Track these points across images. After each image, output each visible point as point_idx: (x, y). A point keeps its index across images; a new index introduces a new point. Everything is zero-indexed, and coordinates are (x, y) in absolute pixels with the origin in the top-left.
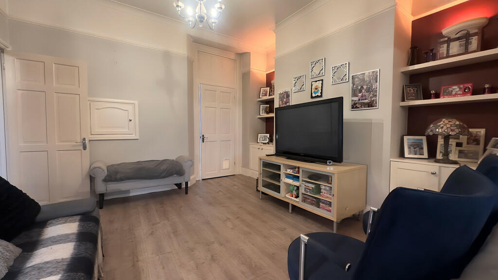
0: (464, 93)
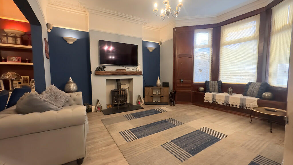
0: (18, 61)
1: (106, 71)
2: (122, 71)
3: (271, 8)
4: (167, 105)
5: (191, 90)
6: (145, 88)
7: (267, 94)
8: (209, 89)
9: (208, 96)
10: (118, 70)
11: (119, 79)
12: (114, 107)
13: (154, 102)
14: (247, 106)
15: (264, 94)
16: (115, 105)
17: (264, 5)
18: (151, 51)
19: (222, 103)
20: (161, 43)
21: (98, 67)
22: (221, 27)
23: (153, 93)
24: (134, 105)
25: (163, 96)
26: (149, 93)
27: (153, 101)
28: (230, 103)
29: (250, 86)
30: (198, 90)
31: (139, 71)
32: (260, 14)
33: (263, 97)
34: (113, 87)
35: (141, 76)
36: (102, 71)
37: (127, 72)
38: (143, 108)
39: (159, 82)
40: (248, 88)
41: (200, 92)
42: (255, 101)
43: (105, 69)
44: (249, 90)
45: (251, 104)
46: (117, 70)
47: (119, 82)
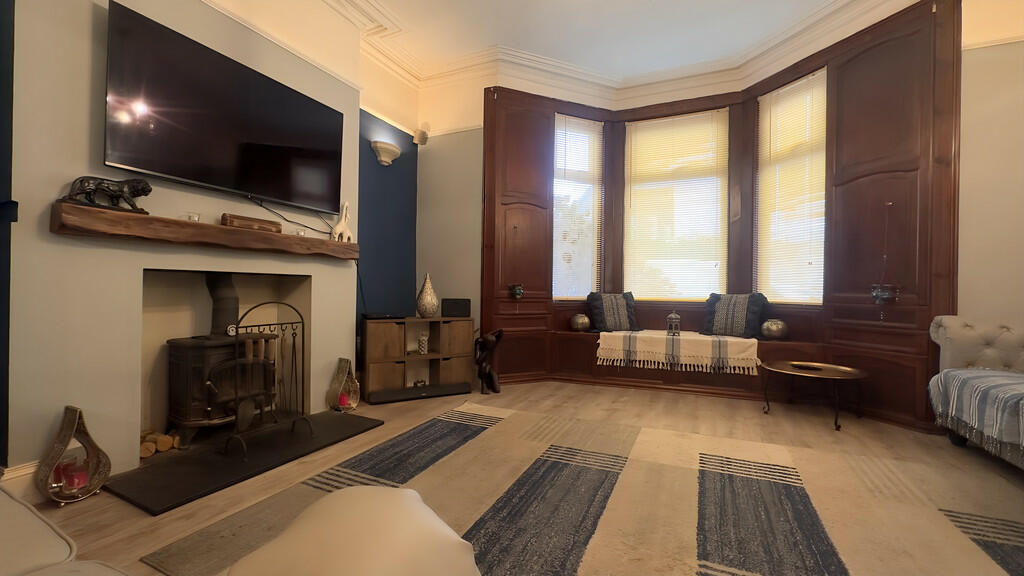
1: (153, 213)
2: (260, 228)
3: (757, 97)
4: (469, 393)
5: (544, 328)
6: (371, 325)
7: (773, 326)
8: (603, 321)
9: (611, 345)
10: (236, 223)
11: (229, 274)
12: (192, 447)
13: (410, 388)
14: (732, 363)
15: (766, 325)
16: (204, 433)
17: (740, 87)
18: (386, 159)
19: (659, 363)
20: (424, 138)
21: (83, 180)
22: (626, 123)
23: (405, 348)
24: (312, 413)
25: (448, 359)
26: (386, 348)
27: (404, 384)
28: (684, 360)
29: (717, 305)
30: (569, 325)
31: (345, 240)
32: (728, 108)
33: (766, 333)
34: (183, 322)
35: (350, 266)
36: (115, 206)
37: (288, 237)
38: (383, 423)
39: (430, 299)
40: (712, 313)
41: (577, 330)
42: (750, 346)
43: (141, 202)
44: (720, 318)
45: (742, 356)
46: (224, 219)
47: (225, 293)
